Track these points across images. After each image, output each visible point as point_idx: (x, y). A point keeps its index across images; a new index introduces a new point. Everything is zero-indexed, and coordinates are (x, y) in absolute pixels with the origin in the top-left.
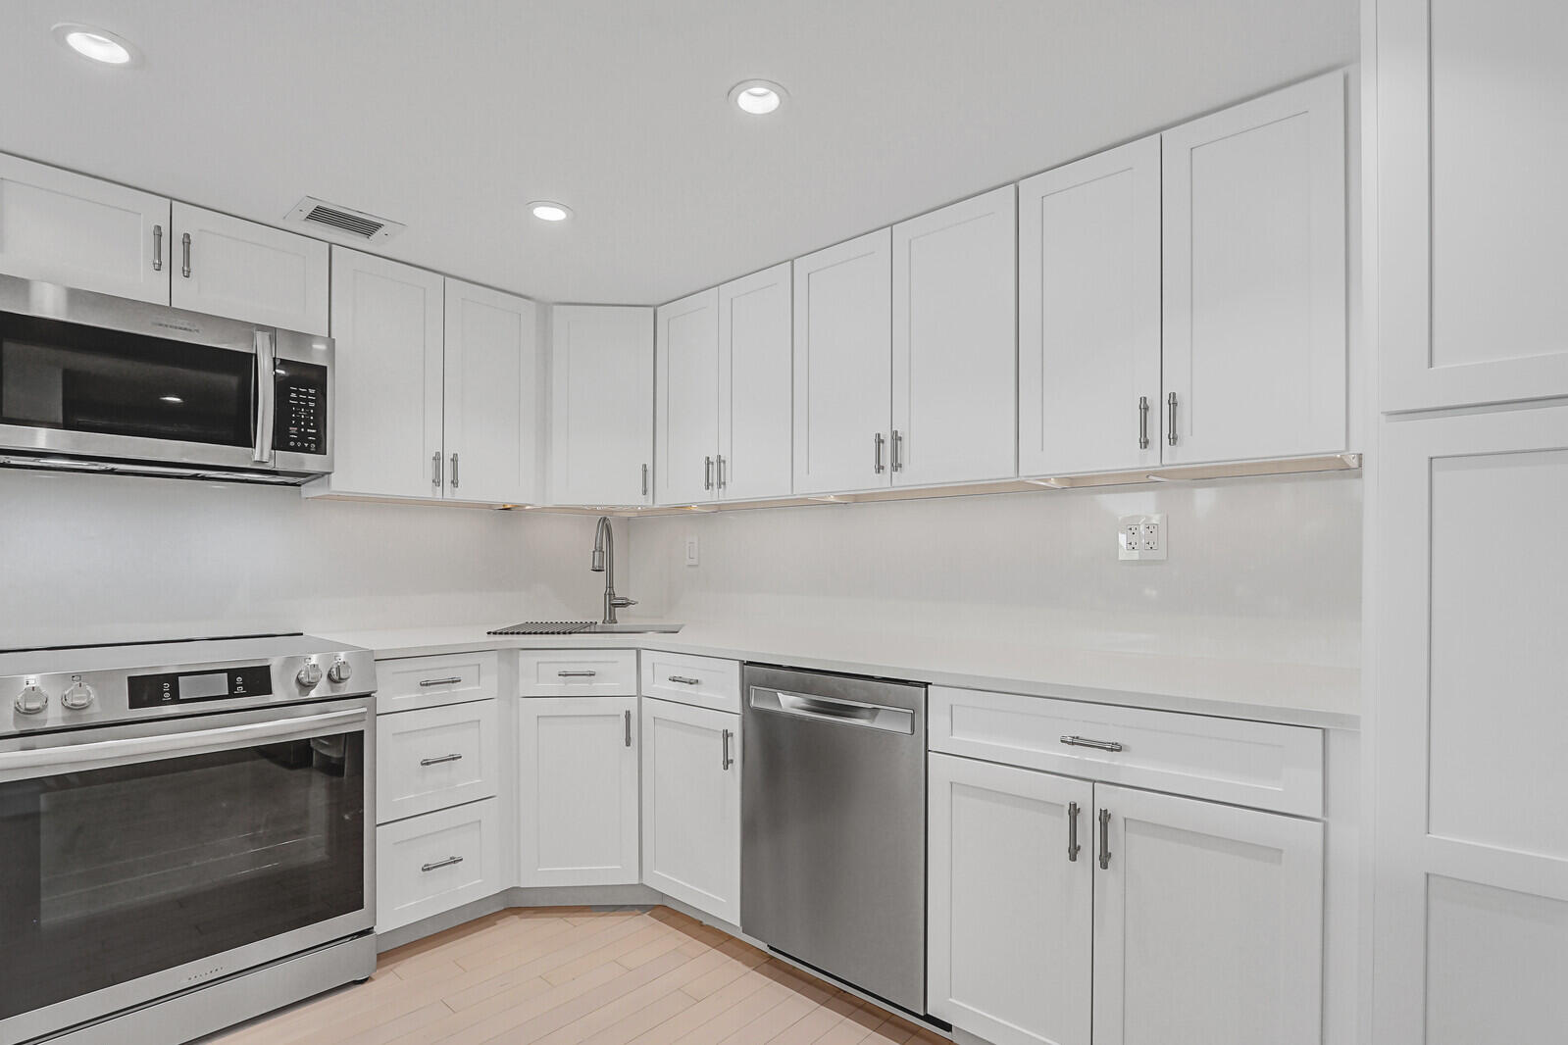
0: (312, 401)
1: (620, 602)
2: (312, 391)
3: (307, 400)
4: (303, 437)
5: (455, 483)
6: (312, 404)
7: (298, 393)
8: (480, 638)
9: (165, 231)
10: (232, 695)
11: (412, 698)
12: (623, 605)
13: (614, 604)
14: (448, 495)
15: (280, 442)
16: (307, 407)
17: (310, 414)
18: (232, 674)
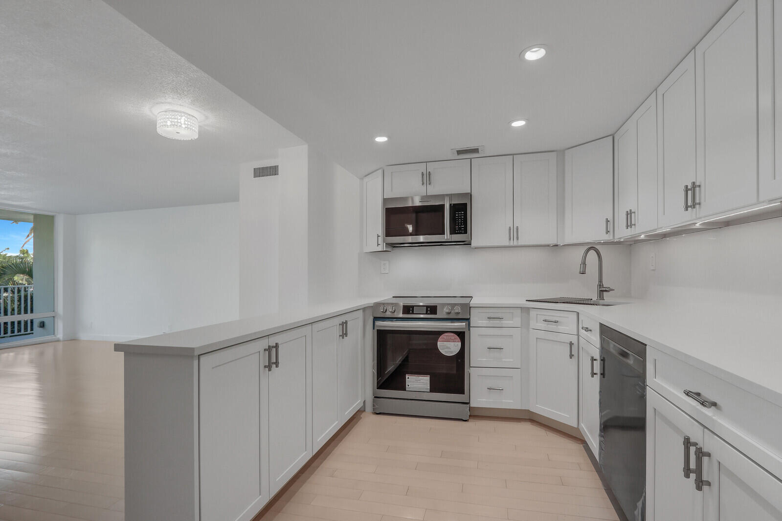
0: (463, 216)
1: (605, 289)
2: (463, 212)
3: (461, 216)
4: (460, 229)
5: (518, 239)
6: (462, 217)
7: (458, 214)
8: (521, 302)
9: (425, 173)
10: (426, 314)
11: (485, 322)
12: (606, 291)
13: (602, 291)
14: (515, 243)
15: (453, 232)
16: (461, 218)
17: (462, 221)
18: (427, 307)
